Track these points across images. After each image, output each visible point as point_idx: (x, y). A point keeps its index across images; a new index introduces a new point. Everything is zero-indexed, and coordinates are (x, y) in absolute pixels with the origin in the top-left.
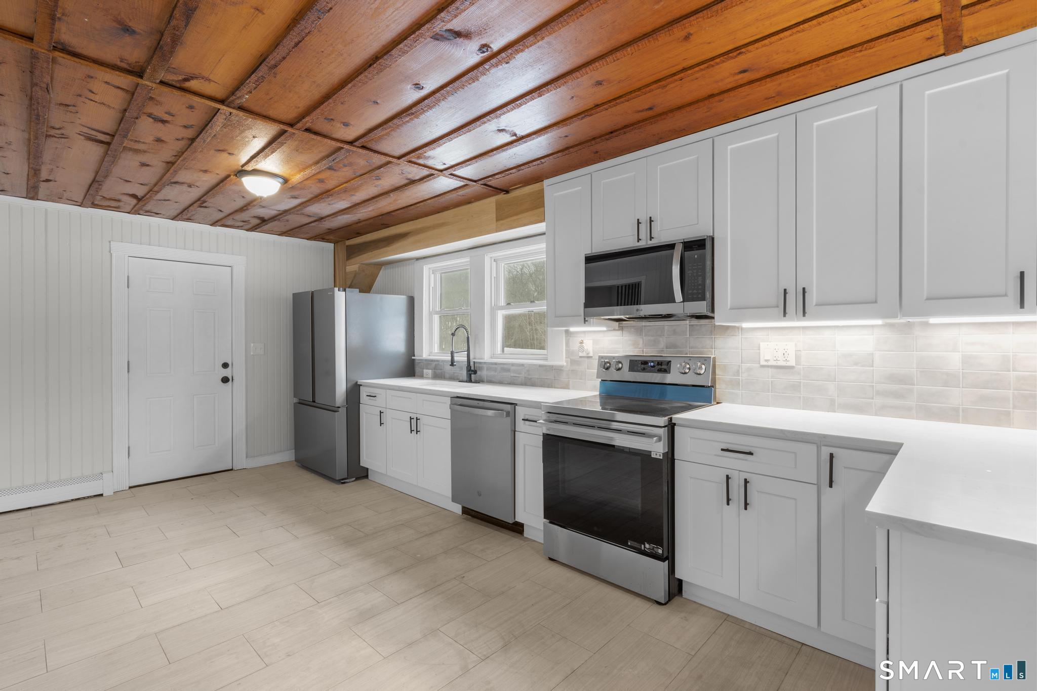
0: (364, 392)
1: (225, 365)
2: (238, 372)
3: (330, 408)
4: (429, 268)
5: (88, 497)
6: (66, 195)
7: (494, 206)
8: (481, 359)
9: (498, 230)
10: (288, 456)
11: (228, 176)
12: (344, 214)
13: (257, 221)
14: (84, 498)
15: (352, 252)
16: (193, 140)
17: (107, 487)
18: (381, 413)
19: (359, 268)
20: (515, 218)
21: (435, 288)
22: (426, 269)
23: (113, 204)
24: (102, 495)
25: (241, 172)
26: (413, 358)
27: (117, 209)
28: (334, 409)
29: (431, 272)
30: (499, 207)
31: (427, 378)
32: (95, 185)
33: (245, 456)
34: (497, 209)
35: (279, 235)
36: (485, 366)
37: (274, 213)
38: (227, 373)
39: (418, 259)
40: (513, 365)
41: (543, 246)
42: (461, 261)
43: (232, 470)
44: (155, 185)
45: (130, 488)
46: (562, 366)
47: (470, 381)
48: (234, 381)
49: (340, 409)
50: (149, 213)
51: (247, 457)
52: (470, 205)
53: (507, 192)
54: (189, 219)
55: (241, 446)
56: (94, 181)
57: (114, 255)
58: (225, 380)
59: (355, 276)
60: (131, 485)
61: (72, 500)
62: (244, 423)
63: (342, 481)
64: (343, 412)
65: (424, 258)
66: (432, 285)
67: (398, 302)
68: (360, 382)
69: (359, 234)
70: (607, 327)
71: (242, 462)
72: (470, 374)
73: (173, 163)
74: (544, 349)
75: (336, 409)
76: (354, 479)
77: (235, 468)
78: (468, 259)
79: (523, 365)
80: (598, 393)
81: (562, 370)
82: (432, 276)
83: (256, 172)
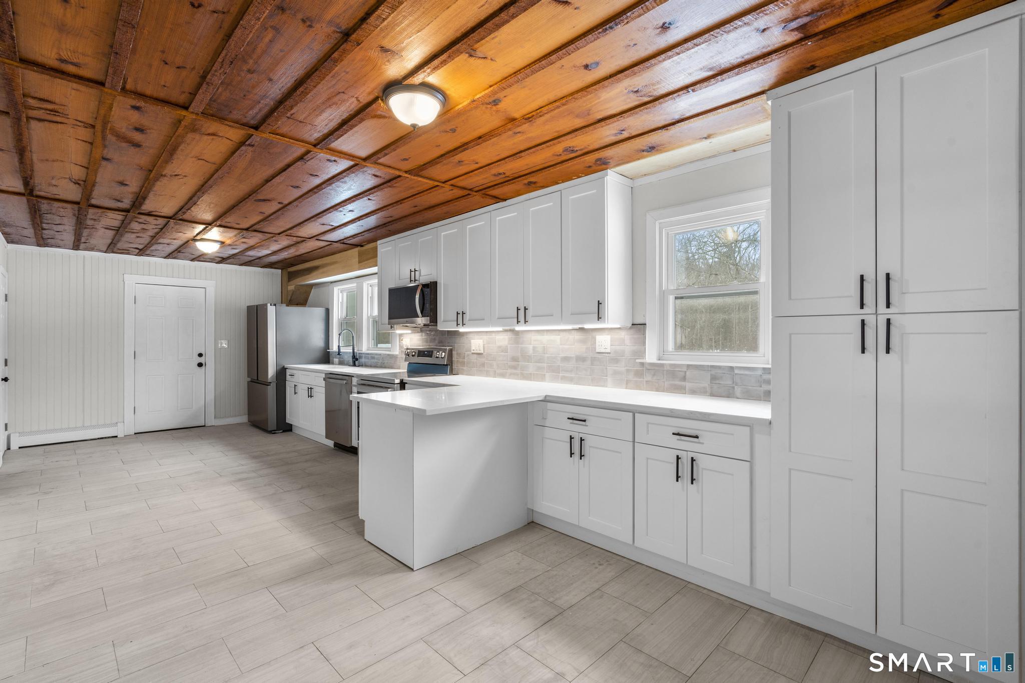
0: (288, 372)
1: (200, 355)
2: (209, 359)
3: (264, 383)
4: (339, 289)
5: (109, 437)
6: (95, 248)
7: (357, 253)
8: (361, 351)
9: (360, 269)
10: (244, 419)
11: (188, 241)
12: (273, 255)
13: (220, 259)
14: (106, 438)
15: (292, 276)
16: (162, 229)
17: (120, 431)
18: (295, 386)
19: (295, 288)
20: (366, 262)
21: (342, 303)
22: (336, 290)
23: (126, 252)
24: (116, 437)
25: (194, 240)
26: (328, 350)
27: (128, 254)
28: (267, 384)
29: (340, 292)
30: (360, 255)
31: (336, 364)
32: (112, 245)
33: (213, 417)
34: (359, 256)
35: (239, 265)
36: (363, 355)
37: (227, 255)
38: (202, 360)
39: (332, 282)
40: (376, 354)
41: (376, 281)
42: (352, 285)
43: (204, 426)
44: (148, 244)
45: (135, 434)
46: (397, 355)
47: (354, 365)
48: (207, 366)
49: (271, 384)
50: (148, 255)
51: (215, 418)
52: (346, 252)
53: (362, 246)
54: (175, 258)
55: (211, 410)
56: (112, 243)
57: (126, 283)
58: (200, 365)
59: (292, 294)
60: (136, 432)
61: (98, 439)
62: (213, 395)
63: (271, 432)
64: (273, 386)
65: (335, 282)
66: (340, 300)
67: (319, 312)
68: (286, 366)
69: (292, 265)
70: (412, 330)
71: (211, 421)
72: (355, 361)
73: (155, 237)
74: (389, 343)
75: (269, 384)
76: (281, 431)
77: (206, 425)
78: (355, 285)
79: (380, 354)
80: (406, 371)
81: (397, 357)
82: (340, 295)
83: (202, 240)
